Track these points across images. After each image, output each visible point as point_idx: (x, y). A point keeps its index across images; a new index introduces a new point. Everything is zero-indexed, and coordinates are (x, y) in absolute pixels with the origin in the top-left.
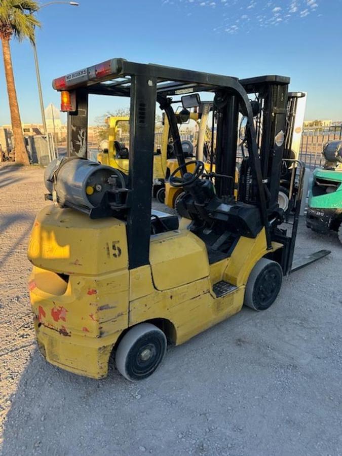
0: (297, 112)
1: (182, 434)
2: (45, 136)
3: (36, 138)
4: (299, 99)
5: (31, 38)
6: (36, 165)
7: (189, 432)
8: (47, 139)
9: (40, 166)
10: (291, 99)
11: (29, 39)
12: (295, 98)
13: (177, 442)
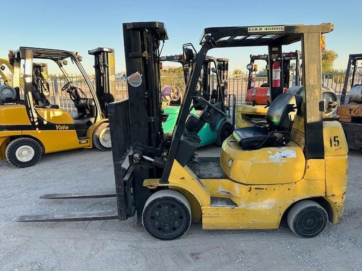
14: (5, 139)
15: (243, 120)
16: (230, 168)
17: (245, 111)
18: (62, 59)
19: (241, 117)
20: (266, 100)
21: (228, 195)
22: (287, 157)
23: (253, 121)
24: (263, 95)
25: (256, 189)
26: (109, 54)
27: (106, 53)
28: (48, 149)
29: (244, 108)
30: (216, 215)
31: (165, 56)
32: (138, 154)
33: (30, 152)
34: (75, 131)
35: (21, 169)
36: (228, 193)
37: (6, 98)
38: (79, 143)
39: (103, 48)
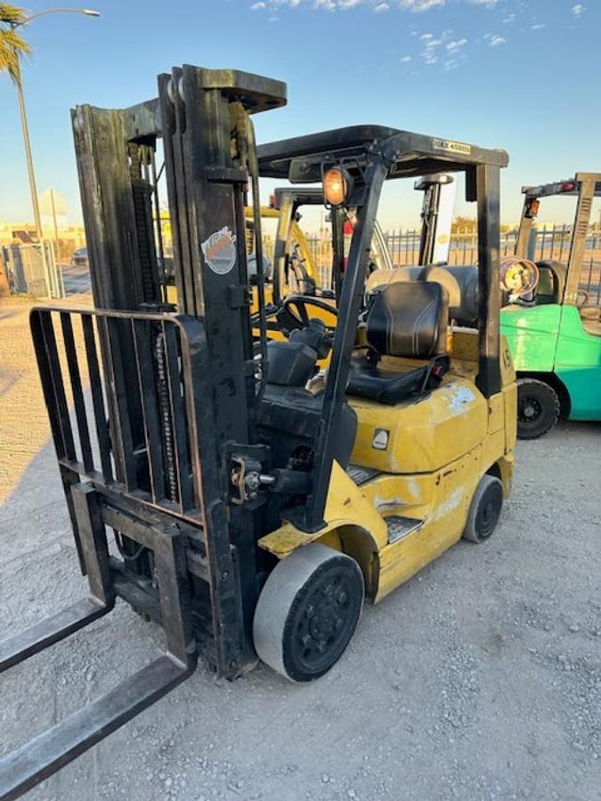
0: (440, 209)
1: (139, 731)
2: (38, 245)
3: (23, 248)
4: (443, 186)
5: (11, 70)
6: (21, 297)
7: (153, 727)
8: (43, 249)
9: (30, 298)
10: (432, 187)
11: (8, 72)
12: (437, 186)
13: (128, 743)
16: (385, 449)
21: (392, 508)
22: (469, 400)
25: (445, 475)
30: (399, 559)
32: (255, 473)
36: (391, 504)
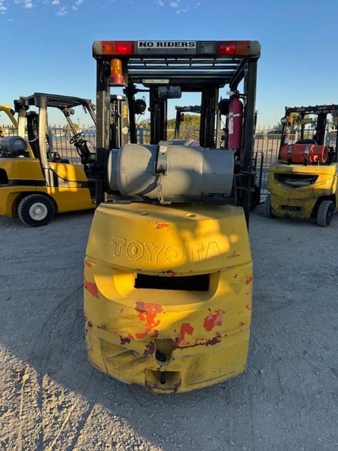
14: (17, 195)
15: (276, 181)
17: (279, 170)
18: (69, 108)
19: (273, 177)
20: (303, 158)
23: (286, 181)
24: (301, 152)
26: (122, 102)
27: (119, 101)
28: (62, 208)
29: (277, 168)
31: (188, 106)
33: (43, 210)
34: (88, 189)
35: (34, 228)
37: (18, 150)
38: (91, 203)
39: (116, 96)
